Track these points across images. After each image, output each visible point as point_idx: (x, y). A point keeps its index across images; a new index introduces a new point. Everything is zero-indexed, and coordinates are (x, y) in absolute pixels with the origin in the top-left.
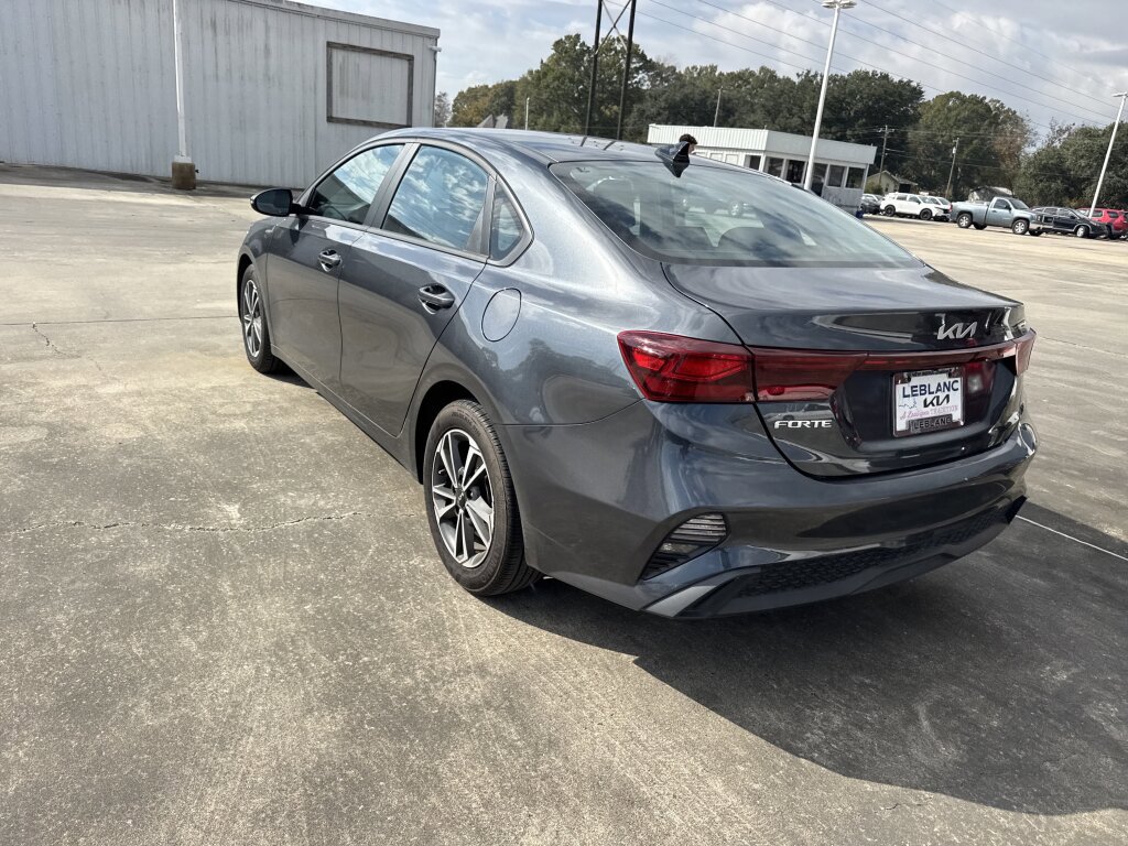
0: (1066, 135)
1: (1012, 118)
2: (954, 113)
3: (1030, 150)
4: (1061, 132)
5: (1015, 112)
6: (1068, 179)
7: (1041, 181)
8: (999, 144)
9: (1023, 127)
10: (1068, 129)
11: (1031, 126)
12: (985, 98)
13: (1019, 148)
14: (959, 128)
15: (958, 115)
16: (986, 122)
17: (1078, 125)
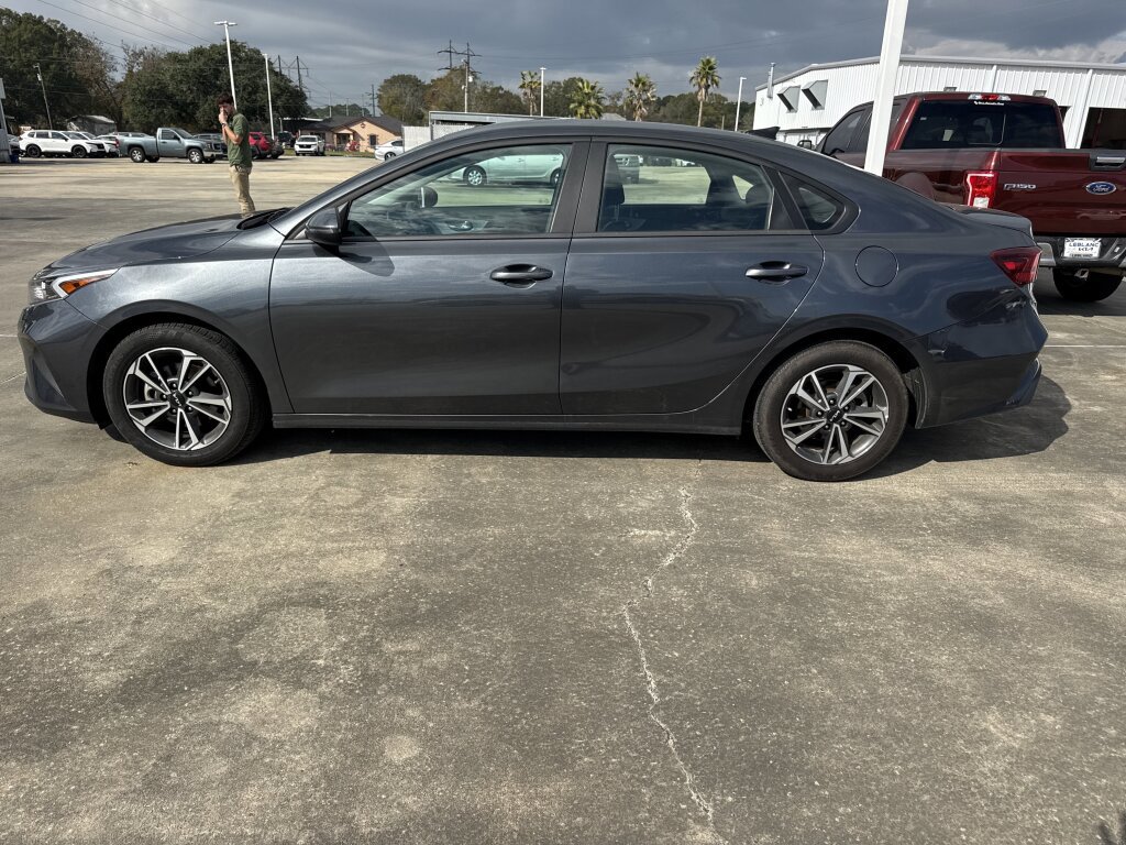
0: (141, 59)
1: (78, 39)
2: (15, 34)
3: (118, 76)
4: (136, 55)
5: (80, 35)
6: (176, 104)
7: (153, 107)
8: (79, 68)
9: (97, 50)
10: (142, 53)
11: (105, 47)
12: (41, 18)
13: (102, 73)
14: (26, 50)
15: (20, 36)
16: (56, 44)
17: (150, 49)
